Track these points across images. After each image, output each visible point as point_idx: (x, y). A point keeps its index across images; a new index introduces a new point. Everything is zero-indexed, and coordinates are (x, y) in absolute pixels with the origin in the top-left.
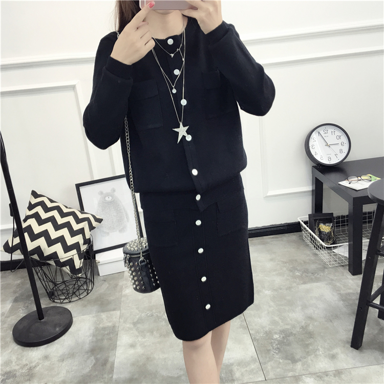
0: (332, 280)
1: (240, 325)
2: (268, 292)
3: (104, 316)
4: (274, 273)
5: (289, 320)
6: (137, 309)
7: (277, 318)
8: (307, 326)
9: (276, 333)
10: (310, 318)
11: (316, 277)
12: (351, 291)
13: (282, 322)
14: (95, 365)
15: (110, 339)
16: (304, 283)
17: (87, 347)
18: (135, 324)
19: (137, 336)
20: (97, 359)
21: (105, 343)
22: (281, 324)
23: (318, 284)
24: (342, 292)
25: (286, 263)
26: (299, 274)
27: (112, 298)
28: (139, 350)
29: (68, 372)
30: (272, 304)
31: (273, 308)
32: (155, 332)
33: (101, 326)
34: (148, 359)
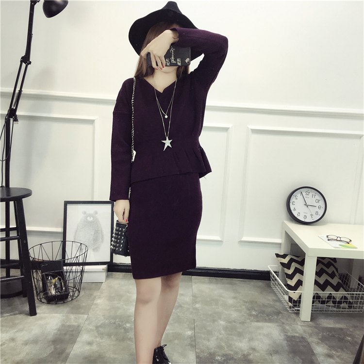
0: (283, 323)
1: (189, 344)
2: (222, 323)
3: (72, 316)
4: (233, 309)
5: (234, 347)
6: (103, 316)
7: (223, 344)
8: (249, 354)
9: (219, 355)
10: (254, 349)
11: (270, 319)
12: (297, 335)
13: (227, 348)
14: (52, 352)
15: (72, 335)
16: (258, 321)
17: (50, 337)
18: (97, 327)
19: (96, 337)
20: (55, 349)
21: (67, 337)
22: (226, 349)
23: (270, 324)
24: (289, 334)
25: (246, 302)
26: (255, 314)
27: (84, 304)
28: (95, 347)
29: (27, 354)
30: (223, 332)
31: (222, 336)
32: (112, 337)
33: (68, 324)
34: (100, 356)
